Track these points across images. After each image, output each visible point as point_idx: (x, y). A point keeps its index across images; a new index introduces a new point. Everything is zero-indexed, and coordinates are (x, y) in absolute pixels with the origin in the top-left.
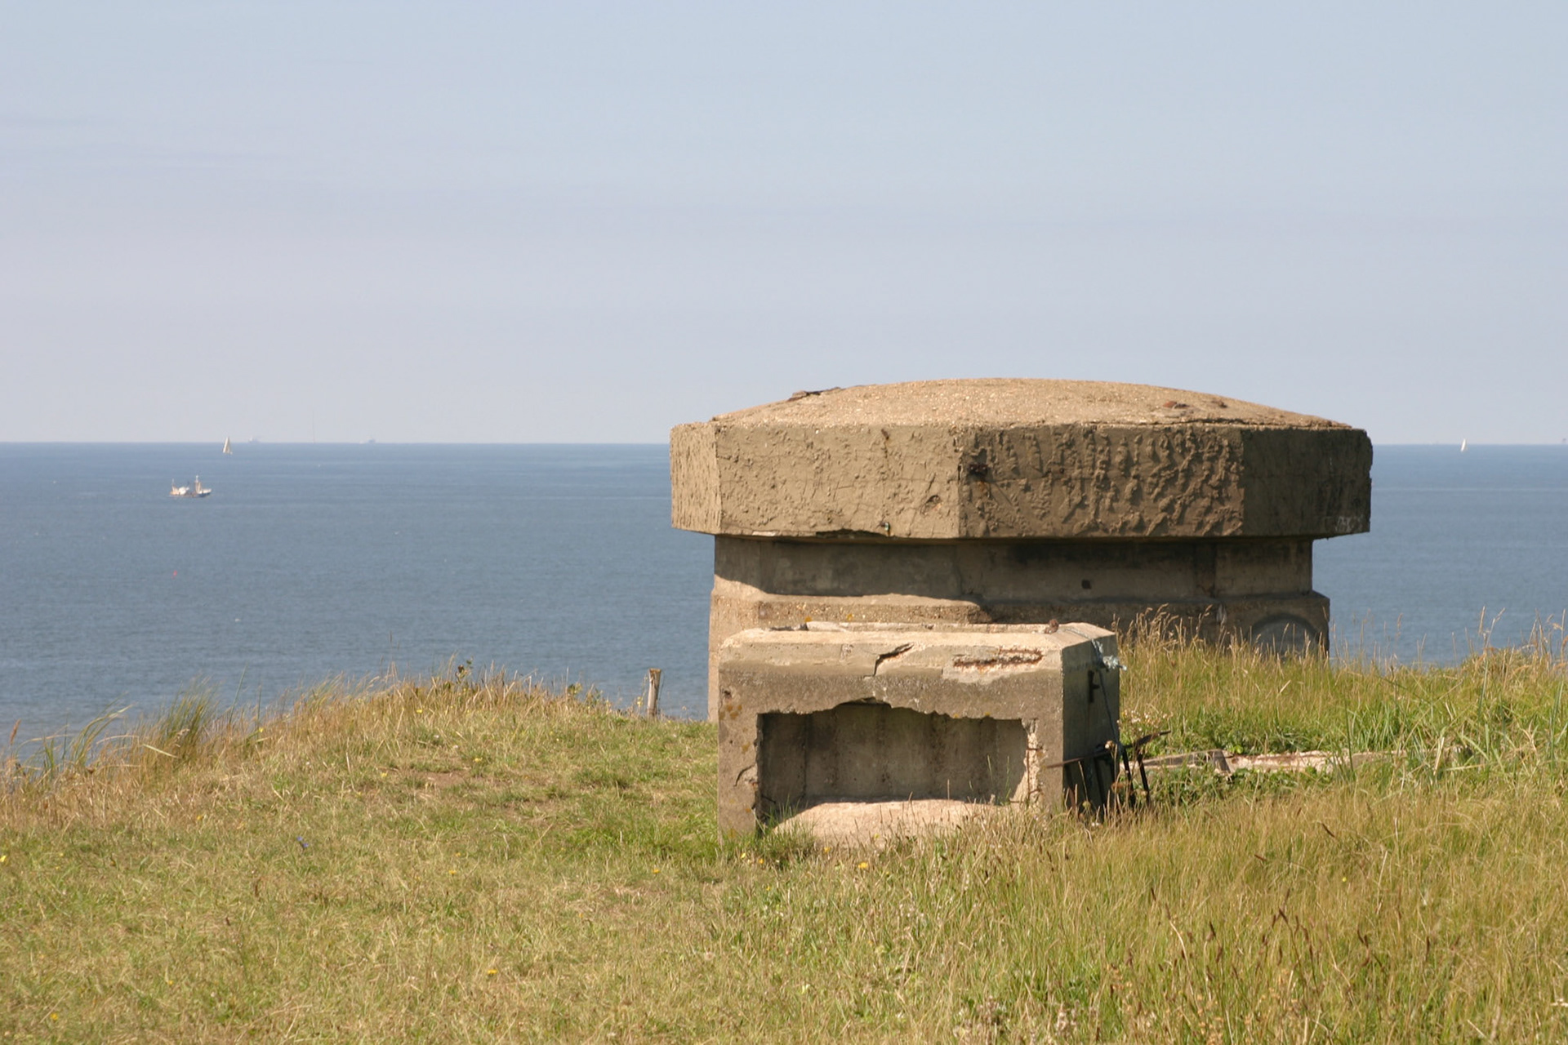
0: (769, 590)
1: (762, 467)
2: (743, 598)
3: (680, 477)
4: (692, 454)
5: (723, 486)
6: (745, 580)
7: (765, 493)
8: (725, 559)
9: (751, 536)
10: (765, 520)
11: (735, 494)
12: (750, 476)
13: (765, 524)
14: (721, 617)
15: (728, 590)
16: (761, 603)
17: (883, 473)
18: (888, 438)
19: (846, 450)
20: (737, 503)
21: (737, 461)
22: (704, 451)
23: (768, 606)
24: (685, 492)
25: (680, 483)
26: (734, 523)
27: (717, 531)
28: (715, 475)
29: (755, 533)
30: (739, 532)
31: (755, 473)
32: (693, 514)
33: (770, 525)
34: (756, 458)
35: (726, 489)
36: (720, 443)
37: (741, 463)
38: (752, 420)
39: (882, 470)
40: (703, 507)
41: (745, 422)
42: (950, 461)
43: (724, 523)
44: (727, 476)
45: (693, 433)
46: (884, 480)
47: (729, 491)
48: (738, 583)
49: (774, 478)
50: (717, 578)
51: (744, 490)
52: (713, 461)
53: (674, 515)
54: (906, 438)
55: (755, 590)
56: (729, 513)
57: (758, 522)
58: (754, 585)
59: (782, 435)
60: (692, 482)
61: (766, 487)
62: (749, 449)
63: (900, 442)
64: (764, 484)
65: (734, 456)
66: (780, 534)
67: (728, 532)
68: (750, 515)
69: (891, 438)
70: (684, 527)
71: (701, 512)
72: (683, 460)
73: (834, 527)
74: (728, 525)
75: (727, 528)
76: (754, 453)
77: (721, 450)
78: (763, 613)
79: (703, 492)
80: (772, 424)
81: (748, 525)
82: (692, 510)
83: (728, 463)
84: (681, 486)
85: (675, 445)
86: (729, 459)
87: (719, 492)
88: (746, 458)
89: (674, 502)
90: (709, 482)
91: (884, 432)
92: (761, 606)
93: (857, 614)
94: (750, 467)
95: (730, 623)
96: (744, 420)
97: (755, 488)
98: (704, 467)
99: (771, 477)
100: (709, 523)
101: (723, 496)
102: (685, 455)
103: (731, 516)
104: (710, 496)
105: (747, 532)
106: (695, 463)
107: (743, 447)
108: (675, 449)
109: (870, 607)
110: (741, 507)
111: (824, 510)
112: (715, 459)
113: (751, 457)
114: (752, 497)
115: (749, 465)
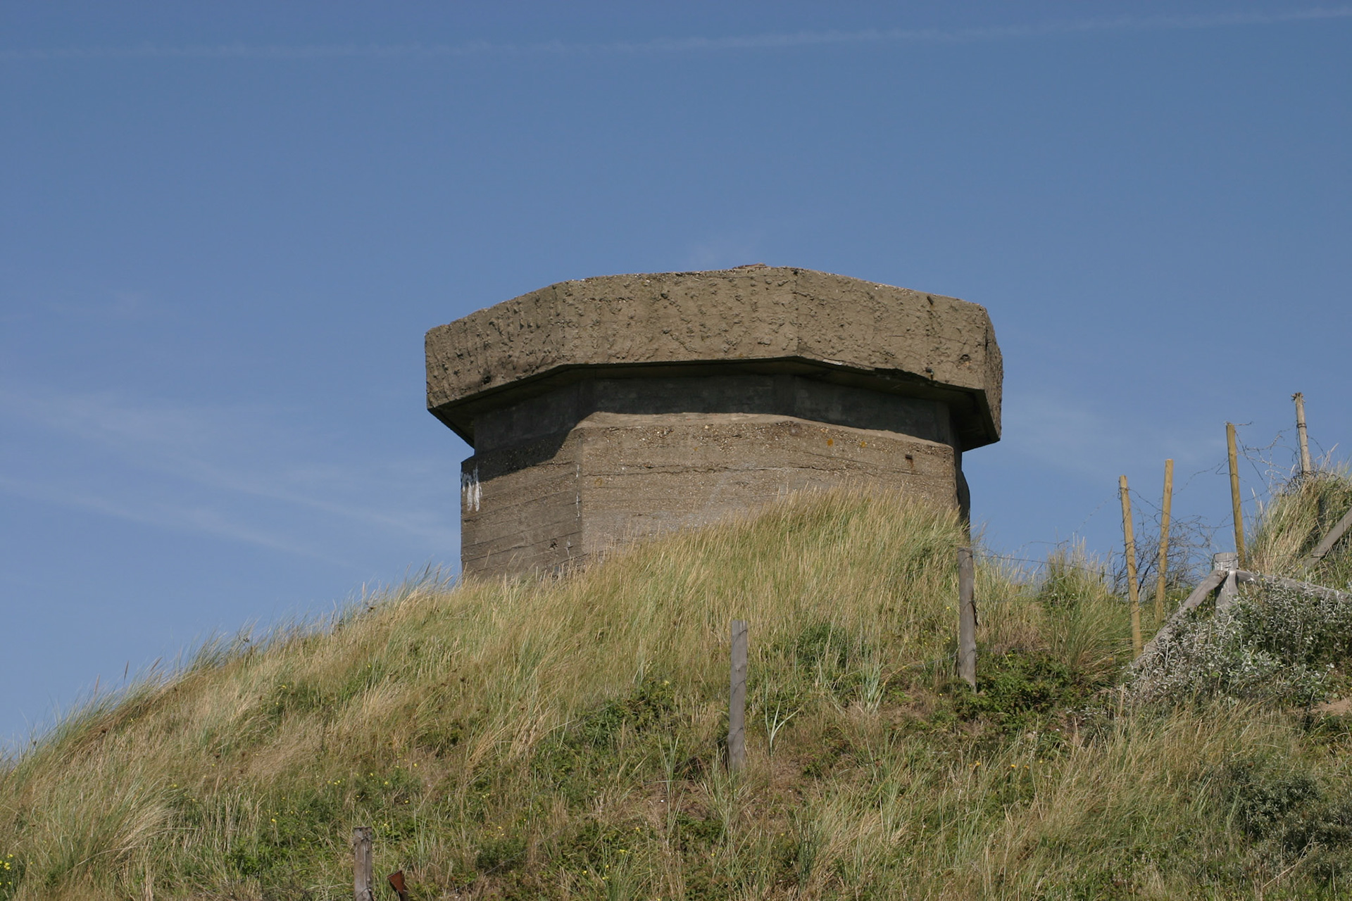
1: (833, 308)
4: (676, 296)
5: (800, 318)
7: (835, 329)
9: (822, 362)
10: (834, 351)
11: (809, 326)
12: (823, 313)
13: (834, 355)
16: (791, 422)
17: (928, 330)
18: (932, 304)
19: (900, 308)
20: (811, 333)
21: (812, 300)
23: (798, 425)
26: (809, 350)
29: (825, 361)
30: (812, 357)
31: (827, 312)
33: (838, 357)
34: (829, 300)
35: (803, 321)
36: (798, 282)
37: (816, 302)
39: (927, 328)
40: (715, 339)
42: (978, 330)
43: (800, 349)
44: (804, 310)
46: (928, 335)
47: (805, 323)
49: (842, 319)
51: (818, 324)
54: (946, 307)
56: (805, 340)
57: (828, 352)
59: (851, 285)
61: (836, 325)
62: (824, 292)
63: (941, 308)
64: (834, 322)
65: (810, 295)
66: (845, 364)
67: (803, 355)
68: (822, 345)
69: (934, 304)
71: (706, 343)
73: (889, 366)
74: (803, 350)
75: (802, 353)
76: (826, 295)
77: (799, 289)
80: (841, 276)
81: (819, 352)
83: (805, 301)
86: (806, 297)
87: (793, 322)
88: (820, 298)
91: (929, 298)
92: (791, 425)
93: (869, 443)
94: (824, 307)
97: (827, 324)
98: (733, 305)
99: (840, 317)
101: (800, 326)
103: (806, 344)
104: (754, 328)
105: (818, 359)
106: (690, 304)
107: (818, 289)
109: (878, 438)
110: (815, 338)
111: (882, 351)
113: (824, 298)
114: (824, 330)
115: (823, 304)
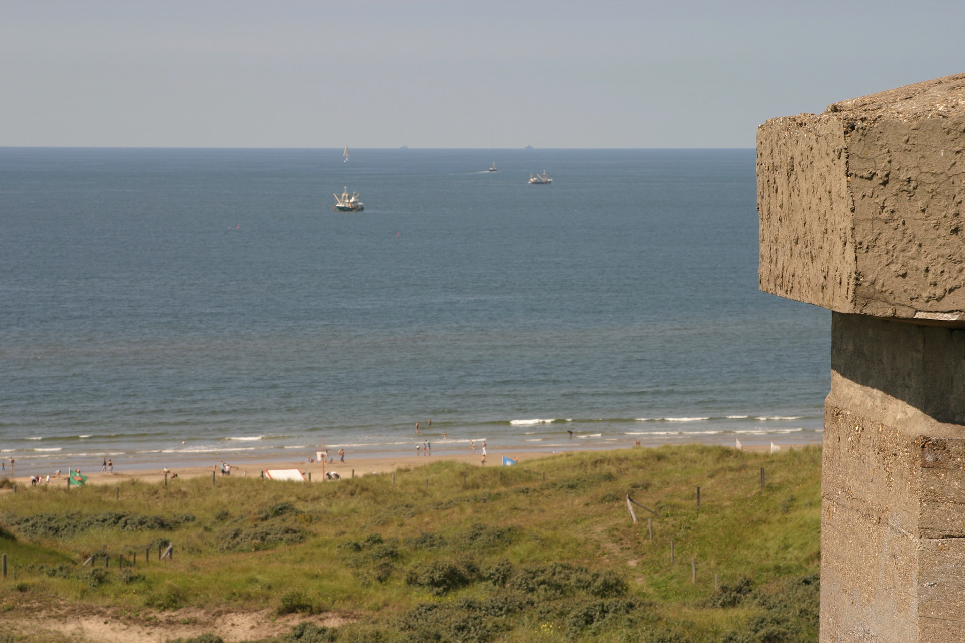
0: (942, 416)
1: (933, 194)
2: (889, 422)
3: (776, 209)
4: (797, 169)
5: (859, 229)
6: (891, 389)
7: (941, 241)
8: (851, 347)
9: (912, 319)
10: (939, 292)
11: (881, 242)
12: (910, 209)
13: (939, 300)
14: (844, 447)
15: (857, 402)
16: (926, 439)
20: (884, 259)
21: (885, 183)
22: (821, 165)
23: (940, 445)
24: (784, 232)
25: (775, 218)
26: (881, 296)
27: (846, 308)
28: (843, 208)
29: (920, 316)
30: (889, 313)
31: (920, 205)
32: (799, 272)
33: (949, 302)
34: (923, 177)
35: (865, 234)
36: (853, 150)
37: (893, 187)
38: (913, 106)
40: (818, 263)
41: (903, 110)
44: (867, 209)
45: (801, 131)
47: (870, 238)
48: (877, 393)
49: (957, 215)
50: (837, 377)
51: (898, 235)
52: (839, 183)
53: (764, 269)
55: (912, 411)
56: (870, 277)
57: (925, 295)
58: (911, 402)
60: (798, 217)
61: (943, 231)
62: (910, 161)
64: (937, 226)
65: (880, 174)
67: (868, 311)
68: (910, 281)
70: (780, 293)
71: (815, 271)
72: (781, 180)
74: (868, 299)
75: (865, 305)
76: (918, 167)
77: (855, 163)
78: (929, 458)
79: (819, 236)
80: (954, 114)
81: (904, 299)
82: (796, 266)
83: (868, 187)
84: (777, 224)
85: (766, 153)
86: (870, 179)
87: (850, 239)
88: (903, 176)
89: (764, 249)
90: (831, 220)
92: (926, 443)
94: (911, 195)
95: (861, 458)
96: (899, 106)
97: (920, 233)
98: (821, 191)
99: (952, 212)
100: (829, 292)
101: (858, 246)
102: (784, 171)
103: (873, 283)
104: (833, 245)
105: (903, 313)
106: (804, 186)
107: (897, 156)
108: (767, 161)
110: (893, 268)
112: (844, 179)
113: (912, 174)
114: (915, 248)
115: (910, 188)
